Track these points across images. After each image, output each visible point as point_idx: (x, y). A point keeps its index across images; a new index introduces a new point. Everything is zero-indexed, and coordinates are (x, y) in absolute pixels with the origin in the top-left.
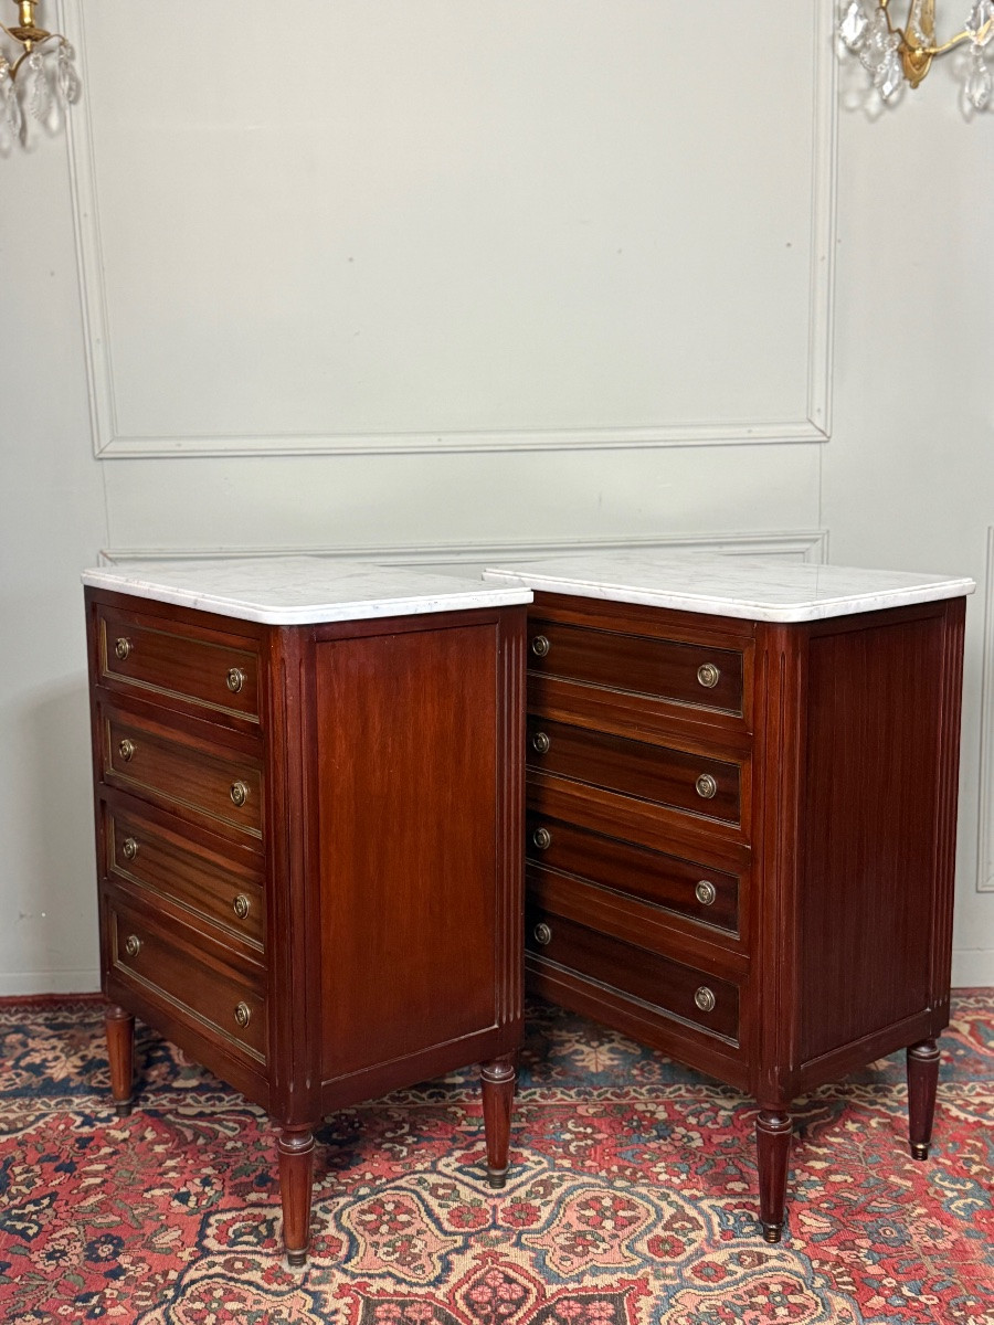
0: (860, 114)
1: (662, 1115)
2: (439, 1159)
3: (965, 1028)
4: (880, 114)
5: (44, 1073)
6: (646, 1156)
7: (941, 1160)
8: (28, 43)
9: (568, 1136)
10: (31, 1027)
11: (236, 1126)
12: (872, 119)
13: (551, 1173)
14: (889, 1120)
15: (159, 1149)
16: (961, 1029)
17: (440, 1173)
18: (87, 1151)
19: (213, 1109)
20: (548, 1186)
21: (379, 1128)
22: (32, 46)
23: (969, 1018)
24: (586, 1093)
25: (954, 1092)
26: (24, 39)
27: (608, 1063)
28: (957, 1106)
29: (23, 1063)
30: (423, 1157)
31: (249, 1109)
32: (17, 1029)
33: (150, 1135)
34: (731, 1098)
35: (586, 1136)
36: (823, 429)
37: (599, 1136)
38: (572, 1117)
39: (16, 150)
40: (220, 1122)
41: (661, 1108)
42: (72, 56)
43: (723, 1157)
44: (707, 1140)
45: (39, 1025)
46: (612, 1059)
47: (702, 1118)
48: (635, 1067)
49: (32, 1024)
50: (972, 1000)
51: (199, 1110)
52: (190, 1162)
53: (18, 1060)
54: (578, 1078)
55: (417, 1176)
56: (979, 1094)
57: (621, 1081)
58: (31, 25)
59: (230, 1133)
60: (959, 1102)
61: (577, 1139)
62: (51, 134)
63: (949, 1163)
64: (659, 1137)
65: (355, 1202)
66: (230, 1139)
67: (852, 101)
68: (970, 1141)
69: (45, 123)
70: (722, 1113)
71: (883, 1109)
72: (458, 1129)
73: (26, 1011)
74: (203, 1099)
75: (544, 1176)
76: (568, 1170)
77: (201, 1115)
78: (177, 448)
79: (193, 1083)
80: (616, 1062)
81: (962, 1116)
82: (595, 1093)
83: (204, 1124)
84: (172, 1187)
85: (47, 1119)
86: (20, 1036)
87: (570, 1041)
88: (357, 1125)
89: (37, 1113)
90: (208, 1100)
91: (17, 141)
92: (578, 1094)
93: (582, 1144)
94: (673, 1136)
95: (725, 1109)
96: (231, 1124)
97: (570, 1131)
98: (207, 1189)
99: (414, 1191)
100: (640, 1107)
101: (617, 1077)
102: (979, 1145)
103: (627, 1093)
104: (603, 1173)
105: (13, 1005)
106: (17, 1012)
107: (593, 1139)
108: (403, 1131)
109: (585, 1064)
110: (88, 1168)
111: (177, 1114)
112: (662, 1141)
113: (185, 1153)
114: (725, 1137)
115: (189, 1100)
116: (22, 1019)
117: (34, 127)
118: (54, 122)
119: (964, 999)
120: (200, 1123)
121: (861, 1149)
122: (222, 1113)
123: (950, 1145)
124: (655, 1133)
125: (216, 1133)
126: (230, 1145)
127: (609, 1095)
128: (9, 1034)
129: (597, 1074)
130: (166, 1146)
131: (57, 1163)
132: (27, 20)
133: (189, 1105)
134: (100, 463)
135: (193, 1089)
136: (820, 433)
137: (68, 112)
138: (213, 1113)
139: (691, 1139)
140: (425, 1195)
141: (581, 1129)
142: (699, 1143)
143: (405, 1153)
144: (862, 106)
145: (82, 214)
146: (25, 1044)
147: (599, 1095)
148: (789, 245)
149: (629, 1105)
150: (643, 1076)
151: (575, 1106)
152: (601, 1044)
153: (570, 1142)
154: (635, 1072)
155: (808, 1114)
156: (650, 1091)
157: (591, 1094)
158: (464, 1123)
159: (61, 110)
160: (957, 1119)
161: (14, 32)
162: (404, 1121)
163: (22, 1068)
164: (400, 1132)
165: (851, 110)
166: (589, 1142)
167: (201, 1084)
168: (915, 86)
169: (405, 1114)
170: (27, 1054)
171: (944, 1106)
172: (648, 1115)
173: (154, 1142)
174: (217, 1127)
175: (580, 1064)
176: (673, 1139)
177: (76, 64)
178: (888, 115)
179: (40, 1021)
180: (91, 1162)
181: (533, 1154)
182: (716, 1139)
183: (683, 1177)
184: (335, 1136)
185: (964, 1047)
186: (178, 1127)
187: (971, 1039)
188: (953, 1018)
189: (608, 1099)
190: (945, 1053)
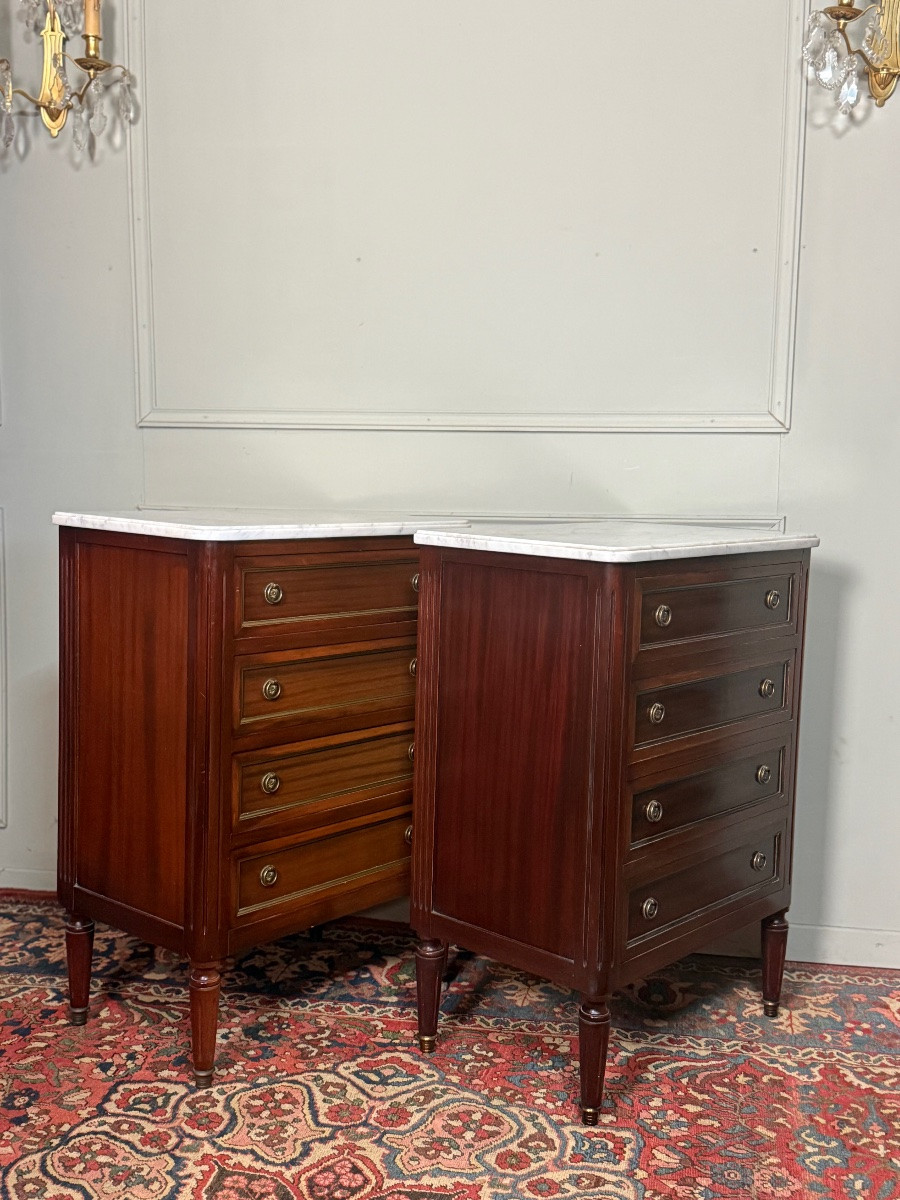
0: (827, 130)
1: (563, 1049)
2: (342, 1062)
3: (896, 1005)
4: (847, 130)
5: (43, 955)
6: (533, 1082)
7: (817, 1118)
8: (92, 72)
9: (468, 1057)
10: (50, 918)
11: (181, 1015)
12: (839, 135)
13: (437, 1086)
14: (780, 1078)
15: (106, 1026)
16: (891, 1006)
17: (338, 1074)
18: (47, 1020)
19: (168, 999)
20: (429, 1096)
21: (302, 1031)
22: (95, 75)
24: (503, 1023)
25: (859, 1061)
26: (89, 69)
27: (537, 999)
28: (855, 1073)
29: (29, 947)
30: (329, 1059)
32: (39, 919)
33: (104, 1014)
34: (638, 1042)
35: (485, 1059)
36: (782, 421)
37: (497, 1060)
38: (480, 1042)
39: (86, 163)
40: (168, 1011)
41: (567, 1043)
42: (135, 86)
45: (57, 917)
46: (540, 997)
48: (559, 1006)
49: (53, 916)
51: (156, 999)
52: (126, 1039)
53: (27, 944)
54: (501, 1009)
55: (315, 1074)
56: (883, 1065)
57: (540, 1017)
58: (95, 57)
59: (172, 1020)
60: (859, 1070)
61: (476, 1060)
62: (115, 151)
63: (822, 1121)
64: (553, 1067)
65: (250, 1089)
66: (169, 1024)
67: (820, 118)
68: (853, 1105)
69: (110, 138)
70: (623, 1054)
71: (780, 1068)
72: (372, 1039)
73: (53, 905)
74: (163, 990)
75: (430, 1088)
76: (454, 1085)
77: (155, 1004)
78: (205, 420)
79: (162, 976)
80: (543, 1000)
81: (856, 1082)
82: (512, 1024)
83: (154, 1010)
84: (101, 1057)
85: (27, 992)
86: (38, 925)
87: (510, 978)
88: (284, 1026)
89: (21, 987)
90: (168, 991)
91: (87, 157)
92: (496, 1023)
93: (478, 1065)
94: (566, 1068)
95: (627, 1051)
96: (176, 1013)
97: (473, 1053)
98: (129, 1062)
99: (307, 1087)
100: (547, 1040)
101: (539, 1012)
102: (861, 1109)
103: (542, 1027)
104: (486, 1092)
105: (43, 898)
106: (45, 905)
107: (491, 1062)
108: (323, 1036)
109: (514, 998)
110: (39, 1034)
111: (136, 1000)
112: (553, 1071)
113: (126, 1031)
114: (614, 1075)
115: (151, 990)
116: (48, 910)
117: (101, 143)
118: (117, 139)
120: (151, 1009)
121: (742, 1099)
122: (174, 1003)
123: (833, 1106)
124: (551, 1063)
125: (160, 1018)
126: (166, 1030)
127: (523, 1027)
128: (30, 922)
129: (522, 1008)
130: (112, 1024)
131: (17, 1027)
132: (92, 52)
133: (149, 994)
134: (140, 430)
135: (159, 982)
136: (780, 425)
137: (128, 131)
138: (167, 1003)
140: (316, 1090)
141: (484, 1053)
143: (313, 1054)
144: (829, 123)
145: (135, 218)
146: (38, 931)
147: (515, 1026)
148: (755, 250)
149: (538, 1037)
150: (562, 1014)
151: (488, 1033)
152: (538, 983)
153: (467, 1062)
154: (557, 1010)
155: (705, 1064)
156: (563, 1028)
157: (507, 1024)
158: (380, 1035)
159: (123, 130)
160: (850, 1084)
161: (79, 62)
162: (328, 1028)
163: (27, 950)
164: (319, 1036)
165: (819, 127)
166: (486, 1064)
167: (168, 978)
168: (881, 105)
169: (331, 1022)
170: (37, 939)
171: (841, 1072)
172: (552, 1047)
173: (106, 1020)
174: (164, 1014)
175: (508, 998)
176: (565, 1071)
177: (137, 91)
178: (854, 131)
179: (61, 914)
180: (45, 1030)
181: (429, 1068)
183: (559, 1104)
184: (260, 1033)
185: (889, 1023)
186: (131, 1010)
187: (897, 1015)
188: (887, 996)
189: (521, 1030)
190: (865, 1026)
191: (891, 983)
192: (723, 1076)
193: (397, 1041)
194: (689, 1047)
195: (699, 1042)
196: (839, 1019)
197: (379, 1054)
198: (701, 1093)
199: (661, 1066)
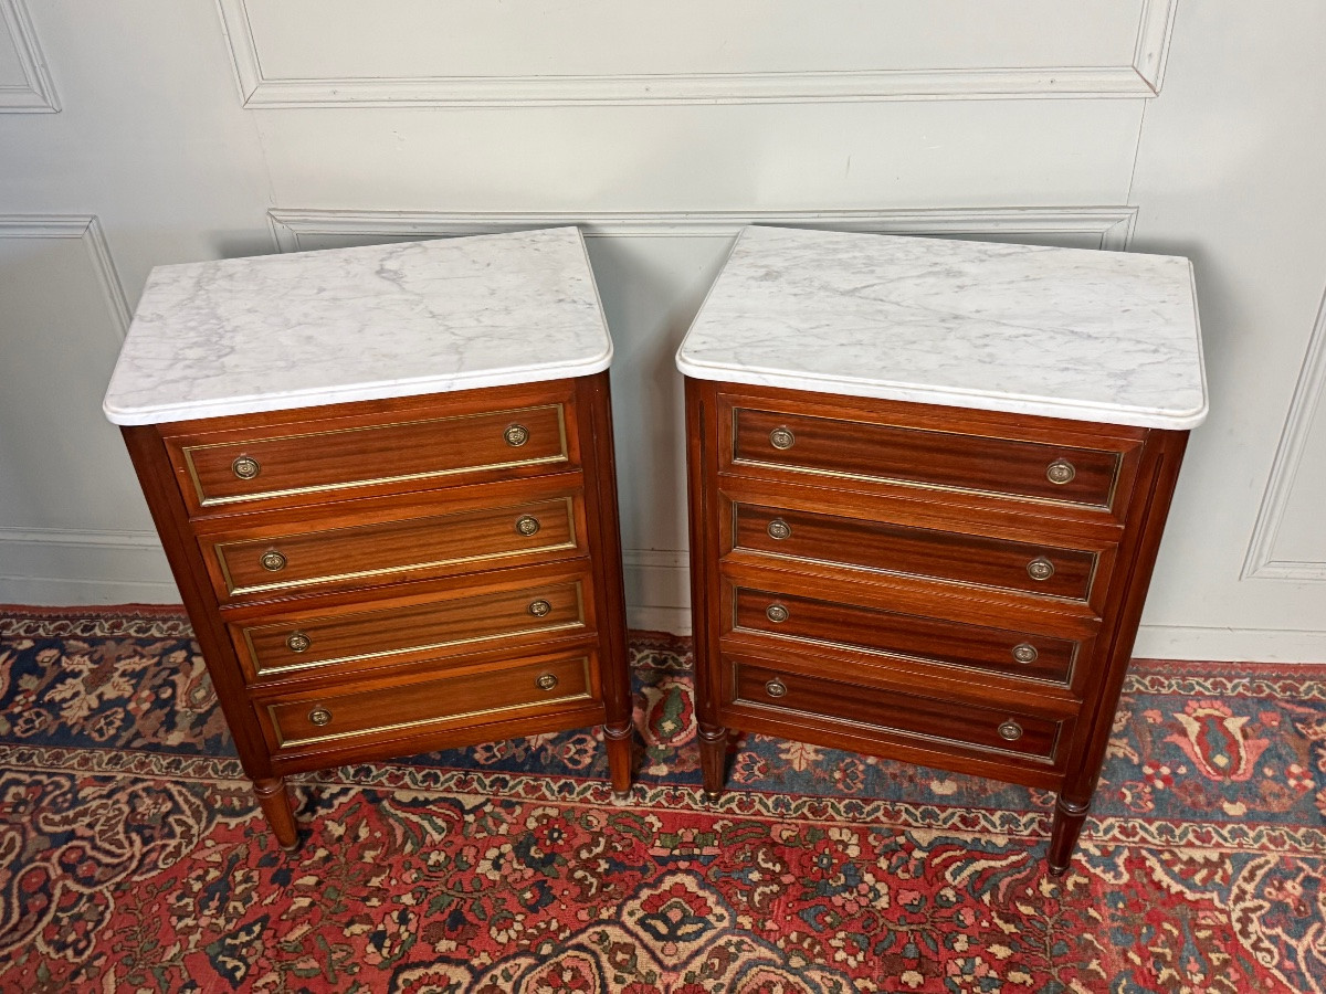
1: (853, 852)
2: (625, 902)
3: (1194, 728)
6: (828, 919)
7: (1131, 955)
9: (755, 876)
11: (444, 825)
13: (730, 937)
14: (1086, 881)
15: (369, 857)
16: (1189, 730)
17: (623, 926)
18: (303, 852)
19: (427, 795)
20: (725, 956)
21: (577, 842)
23: (1201, 713)
24: (784, 805)
25: (1164, 838)
27: (813, 757)
28: (1163, 864)
30: (611, 898)
31: (460, 797)
33: (363, 833)
34: (930, 826)
35: (773, 878)
36: (1152, 81)
37: (787, 879)
38: (765, 844)
40: (429, 816)
41: (855, 839)
43: (905, 928)
44: (894, 898)
46: (817, 752)
47: (894, 859)
48: (838, 768)
50: (1208, 684)
51: (414, 795)
52: (393, 882)
54: (779, 779)
55: (598, 929)
56: (1190, 845)
57: (820, 789)
59: (437, 838)
60: (1166, 856)
61: (764, 882)
63: (1137, 960)
64: (846, 887)
65: (536, 966)
66: (434, 847)
68: (1167, 926)
70: (916, 853)
71: (1083, 860)
72: (651, 852)
74: (420, 776)
75: (721, 942)
76: (747, 932)
77: (415, 805)
80: (821, 757)
81: (1166, 880)
82: (793, 805)
83: (415, 819)
84: (372, 923)
88: (556, 835)
90: (424, 779)
92: (776, 805)
93: (768, 891)
94: (861, 886)
95: (920, 848)
96: (440, 822)
97: (759, 868)
98: (403, 928)
99: (594, 954)
100: (834, 834)
101: (819, 781)
102: (1176, 932)
103: (825, 809)
104: (781, 944)
107: (780, 884)
108: (598, 850)
109: (788, 757)
110: (300, 881)
111: (393, 801)
112: (847, 895)
113: (391, 867)
114: (912, 895)
115: (407, 779)
119: (1201, 680)
120: (412, 817)
121: (1050, 929)
122: (434, 802)
123: (1145, 930)
124: (843, 880)
125: (424, 835)
126: (434, 857)
127: (806, 810)
129: (799, 774)
130: (375, 853)
131: (275, 869)
133: (405, 787)
136: (1147, 88)
138: (427, 802)
139: (878, 896)
140: (604, 958)
141: (770, 865)
142: (883, 903)
143: (593, 890)
147: (797, 808)
149: (823, 828)
150: (844, 782)
151: (769, 824)
153: (756, 886)
154: (837, 775)
155: (1004, 863)
156: (849, 808)
157: (788, 806)
158: (658, 842)
160: (1158, 885)
162: (600, 834)
164: (595, 851)
166: (775, 888)
169: (604, 821)
171: (1148, 863)
172: (840, 848)
173: (366, 845)
174: (426, 824)
175: (783, 756)
176: (859, 893)
180: (305, 871)
181: (717, 903)
182: (906, 897)
183: (860, 957)
184: (532, 852)
185: (1189, 763)
186: (391, 821)
187: (1197, 749)
188: (1183, 712)
189: (804, 817)
190: (1165, 771)
191: (1184, 687)
192: (1026, 882)
193: (677, 852)
194: (984, 830)
195: (993, 819)
196: (1136, 760)
197: (660, 881)
198: (1007, 922)
199: (960, 870)
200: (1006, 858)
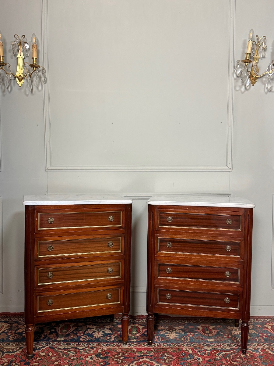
0: (239, 91)
1: (191, 352)
2: (130, 364)
3: (269, 328)
4: (245, 91)
5: (22, 335)
6: (187, 364)
8: (35, 68)
9: (165, 358)
10: (19, 322)
11: (74, 352)
12: (243, 93)
14: (252, 354)
15: (53, 358)
16: (268, 328)
18: (33, 359)
19: (68, 347)
21: (113, 354)
22: (35, 69)
23: (270, 325)
24: (170, 345)
25: (269, 346)
27: (175, 336)
29: (17, 332)
30: (126, 363)
31: (78, 347)
32: (16, 322)
33: (51, 354)
34: (209, 347)
35: (170, 358)
36: (230, 168)
37: (174, 358)
38: (166, 352)
39: (30, 94)
40: (70, 351)
41: (190, 350)
42: (45, 72)
43: (208, 365)
44: (204, 359)
45: (22, 321)
46: (176, 335)
47: (202, 353)
48: (182, 338)
49: (20, 321)
50: (270, 320)
51: (64, 347)
52: (62, 363)
53: (15, 331)
54: (167, 341)
57: (179, 342)
58: (36, 64)
59: (73, 355)
60: (270, 349)
61: (168, 359)
62: (39, 91)
64: (190, 358)
66: (72, 356)
67: (238, 88)
69: (38, 88)
70: (207, 351)
71: (250, 351)
72: (135, 355)
73: (18, 317)
74: (65, 344)
77: (64, 349)
78: (67, 169)
79: (63, 339)
80: (177, 336)
81: (272, 353)
82: (172, 345)
83: (65, 351)
85: (23, 349)
86: (16, 324)
87: (164, 330)
88: (107, 353)
89: (20, 347)
90: (66, 344)
91: (31, 92)
92: (168, 345)
93: (169, 360)
94: (194, 358)
95: (208, 350)
96: (73, 352)
97: (166, 356)
100: (185, 349)
101: (178, 340)
103: (181, 345)
105: (15, 315)
106: (16, 317)
107: (172, 359)
108: (120, 355)
109: (169, 336)
110: (33, 364)
111: (58, 348)
112: (191, 359)
113: (60, 360)
114: (208, 359)
115: (61, 344)
116: (17, 319)
117: (35, 89)
118: (40, 88)
119: (268, 319)
120: (64, 351)
121: (246, 363)
122: (70, 348)
123: (270, 362)
124: (189, 357)
125: (69, 354)
126: (72, 358)
127: (176, 346)
128: (13, 323)
129: (172, 339)
130: (55, 358)
131: (25, 362)
133: (61, 346)
134: (47, 172)
135: (62, 341)
137: (43, 86)
138: (68, 348)
139: (199, 359)
141: (169, 356)
142: (201, 360)
143: (121, 362)
144: (240, 90)
145: (46, 111)
146: (18, 326)
147: (173, 346)
148: (222, 123)
149: (181, 349)
150: (185, 340)
151: (167, 349)
152: (173, 331)
153: (166, 359)
154: (183, 339)
155: (230, 352)
156: (187, 345)
157: (171, 345)
158: (137, 353)
159: (42, 85)
160: (270, 354)
161: (31, 65)
162: (120, 352)
163: (17, 333)
164: (119, 355)
165: (237, 91)
166: (171, 360)
167: (64, 340)
168: (253, 85)
169: (120, 350)
170: (18, 329)
171: (266, 350)
172: (187, 352)
173: (52, 356)
174: (69, 352)
175: (167, 336)
176: (194, 359)
177: (46, 74)
178: (246, 92)
179: (22, 320)
180: (34, 362)
181: (156, 363)
182: (206, 359)
184: (101, 356)
185: (270, 333)
186: (58, 352)
187: (271, 330)
188: (266, 325)
189: (176, 347)
190: (265, 335)
191: (265, 320)
192: (237, 355)
193: (142, 355)
194: (223, 347)
195: (225, 345)
196: (257, 333)
197: (139, 360)
198: (234, 362)
199: (220, 354)
200: (231, 351)
